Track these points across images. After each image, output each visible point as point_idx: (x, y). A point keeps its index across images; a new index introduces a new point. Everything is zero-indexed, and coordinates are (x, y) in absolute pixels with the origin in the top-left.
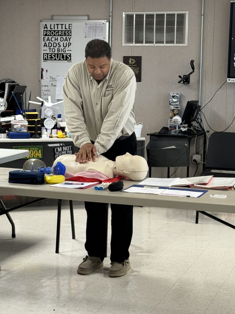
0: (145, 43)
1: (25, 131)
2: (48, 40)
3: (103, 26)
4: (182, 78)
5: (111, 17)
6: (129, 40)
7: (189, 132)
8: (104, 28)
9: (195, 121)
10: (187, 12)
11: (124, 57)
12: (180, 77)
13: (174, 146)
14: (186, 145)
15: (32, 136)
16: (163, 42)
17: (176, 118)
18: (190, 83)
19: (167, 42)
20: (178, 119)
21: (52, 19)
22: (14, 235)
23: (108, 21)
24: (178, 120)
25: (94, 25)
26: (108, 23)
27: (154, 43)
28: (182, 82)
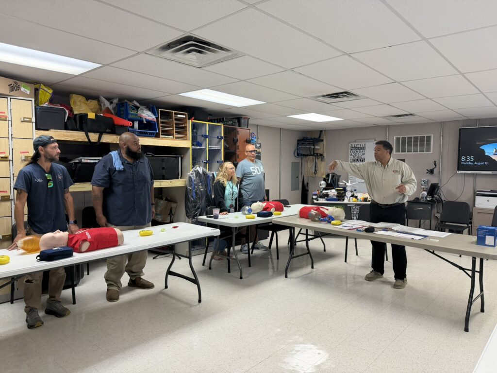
0: (407, 153)
1: (335, 197)
2: (353, 152)
6: (398, 151)
7: (432, 201)
9: (436, 194)
10: (432, 135)
12: (428, 170)
13: (421, 208)
14: (430, 208)
15: (339, 200)
16: (417, 152)
17: (423, 193)
18: (434, 174)
19: (420, 151)
20: (425, 193)
21: (355, 141)
22: (325, 250)
27: (412, 152)
28: (429, 173)
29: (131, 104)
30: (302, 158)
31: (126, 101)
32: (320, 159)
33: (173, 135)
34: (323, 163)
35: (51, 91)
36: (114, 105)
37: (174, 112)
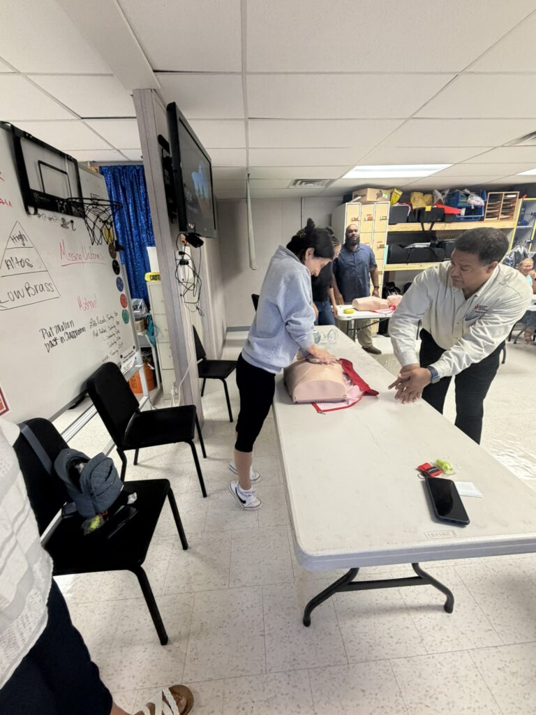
29: (461, 193)
31: (457, 190)
33: (498, 216)
35: (401, 193)
36: (445, 196)
37: (504, 193)
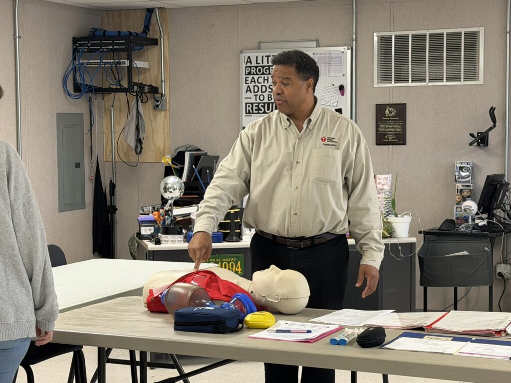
0: (412, 82)
2: (253, 81)
3: (341, 57)
4: (475, 138)
5: (354, 42)
6: (385, 77)
7: (490, 227)
8: (342, 60)
9: (500, 208)
10: (481, 28)
11: (377, 105)
12: (472, 135)
13: (465, 252)
14: (487, 249)
16: (441, 80)
17: (468, 204)
18: (489, 146)
19: (448, 79)
20: (472, 205)
21: (259, 48)
23: (350, 47)
24: (471, 207)
25: (327, 55)
26: (349, 51)
27: (427, 81)
28: (476, 144)
30: (90, 100)
32: (150, 104)
34: (161, 116)
